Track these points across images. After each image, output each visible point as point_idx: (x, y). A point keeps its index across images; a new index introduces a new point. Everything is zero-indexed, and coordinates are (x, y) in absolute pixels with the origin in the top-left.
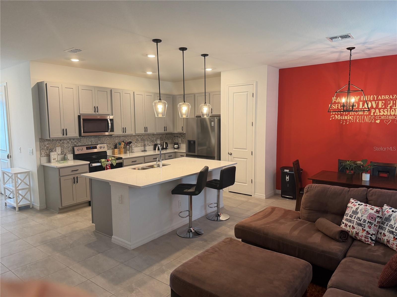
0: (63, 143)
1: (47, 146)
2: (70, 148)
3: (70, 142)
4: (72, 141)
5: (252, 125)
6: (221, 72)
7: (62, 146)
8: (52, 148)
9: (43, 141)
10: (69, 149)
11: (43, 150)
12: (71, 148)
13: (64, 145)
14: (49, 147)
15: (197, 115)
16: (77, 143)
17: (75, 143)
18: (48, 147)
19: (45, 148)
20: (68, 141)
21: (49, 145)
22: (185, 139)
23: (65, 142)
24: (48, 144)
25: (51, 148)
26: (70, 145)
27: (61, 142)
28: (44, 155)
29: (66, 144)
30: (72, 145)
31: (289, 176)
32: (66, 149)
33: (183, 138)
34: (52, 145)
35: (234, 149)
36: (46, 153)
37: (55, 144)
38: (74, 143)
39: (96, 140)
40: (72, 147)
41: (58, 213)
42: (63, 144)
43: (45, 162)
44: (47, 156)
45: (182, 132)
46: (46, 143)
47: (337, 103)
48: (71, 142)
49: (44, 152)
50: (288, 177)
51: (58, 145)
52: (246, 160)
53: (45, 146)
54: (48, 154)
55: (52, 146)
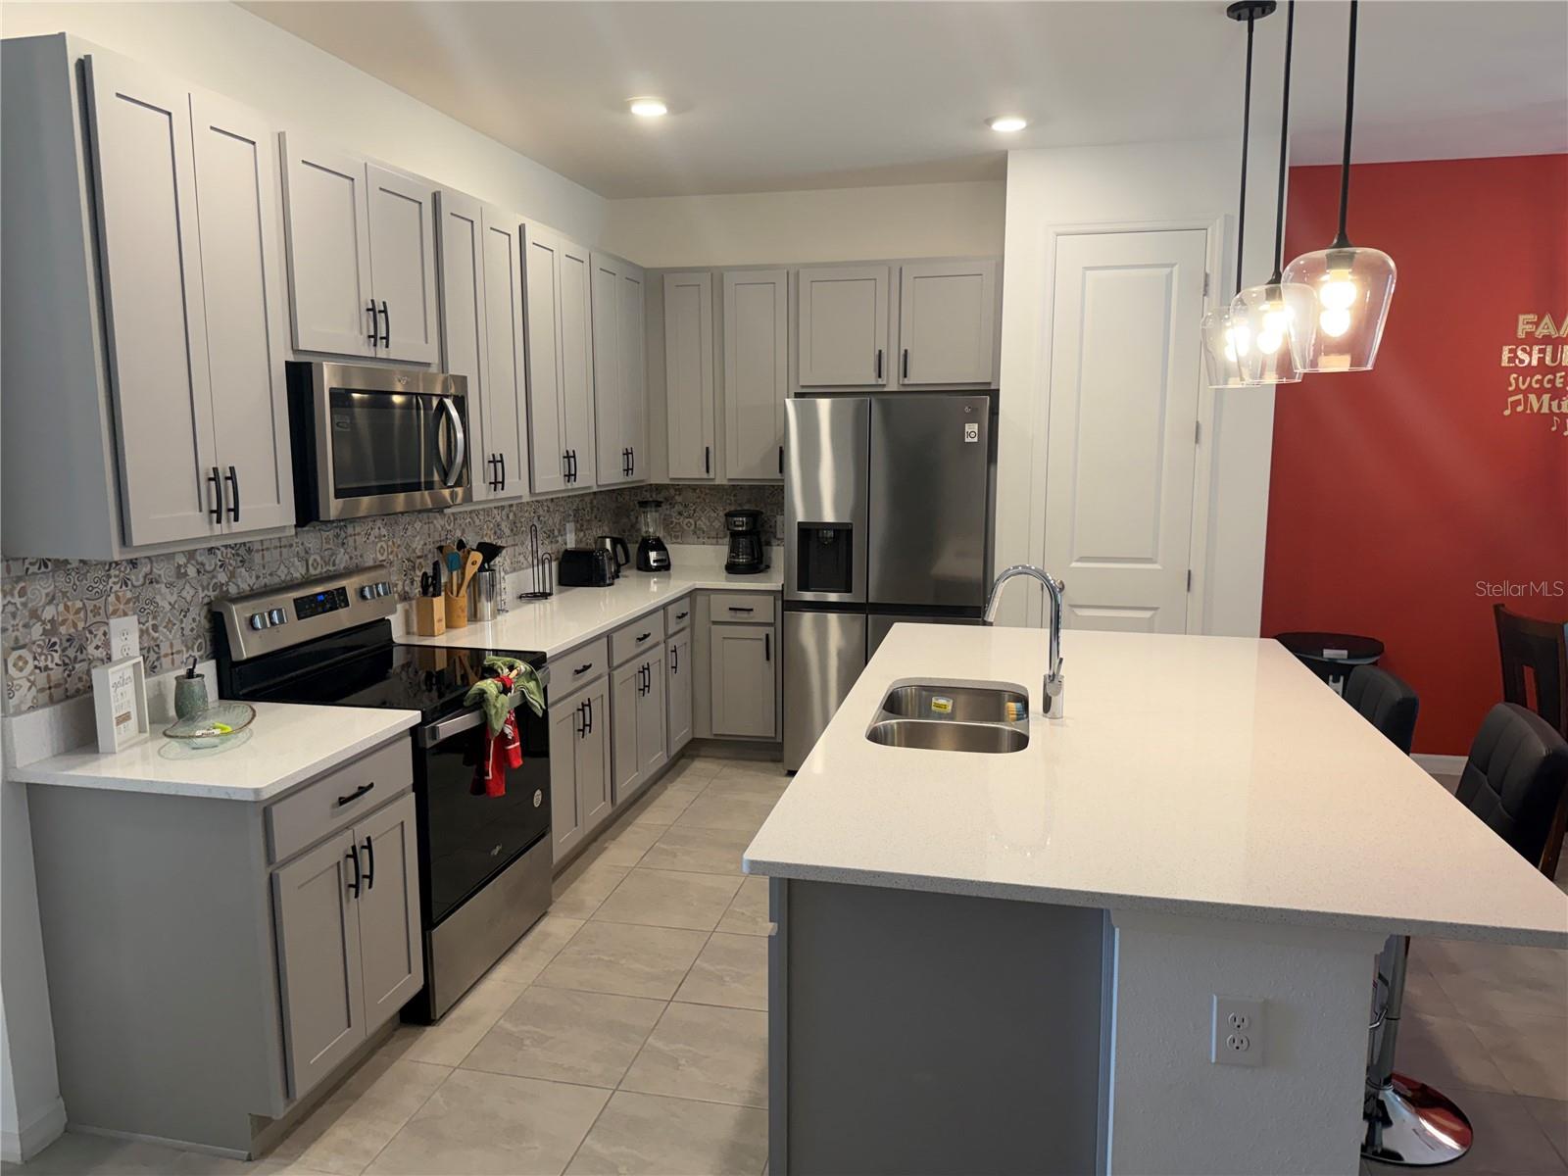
0: (152, 581)
1: (49, 613)
2: (194, 612)
3: (192, 571)
4: (203, 564)
5: (1197, 440)
6: (1007, 152)
7: (144, 609)
8: (81, 625)
9: (19, 579)
10: (188, 624)
11: (23, 652)
12: (197, 617)
13: (158, 599)
14: (64, 622)
15: (803, 387)
16: (232, 576)
17: (222, 577)
18: (52, 621)
19: (37, 630)
20: (179, 566)
21: (61, 607)
22: (689, 517)
23: (163, 571)
24: (50, 602)
25: (75, 625)
26: (195, 596)
27: (137, 577)
28: (30, 696)
29: (170, 585)
30: (201, 595)
31: (1342, 678)
32: (170, 625)
33: (680, 514)
34: (79, 604)
35: (1074, 565)
36: (41, 679)
37: (100, 594)
38: (212, 574)
39: (325, 546)
40: (205, 608)
41: (249, 1159)
42: (148, 592)
43: (46, 752)
44: (52, 701)
45: (705, 476)
46: (40, 589)
47: (1538, 342)
48: (199, 572)
49: (30, 666)
50: (1337, 684)
51: (118, 598)
52: (1147, 614)
53: (35, 615)
54: (57, 686)
55: (77, 612)
